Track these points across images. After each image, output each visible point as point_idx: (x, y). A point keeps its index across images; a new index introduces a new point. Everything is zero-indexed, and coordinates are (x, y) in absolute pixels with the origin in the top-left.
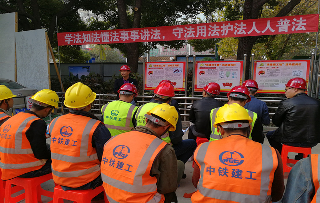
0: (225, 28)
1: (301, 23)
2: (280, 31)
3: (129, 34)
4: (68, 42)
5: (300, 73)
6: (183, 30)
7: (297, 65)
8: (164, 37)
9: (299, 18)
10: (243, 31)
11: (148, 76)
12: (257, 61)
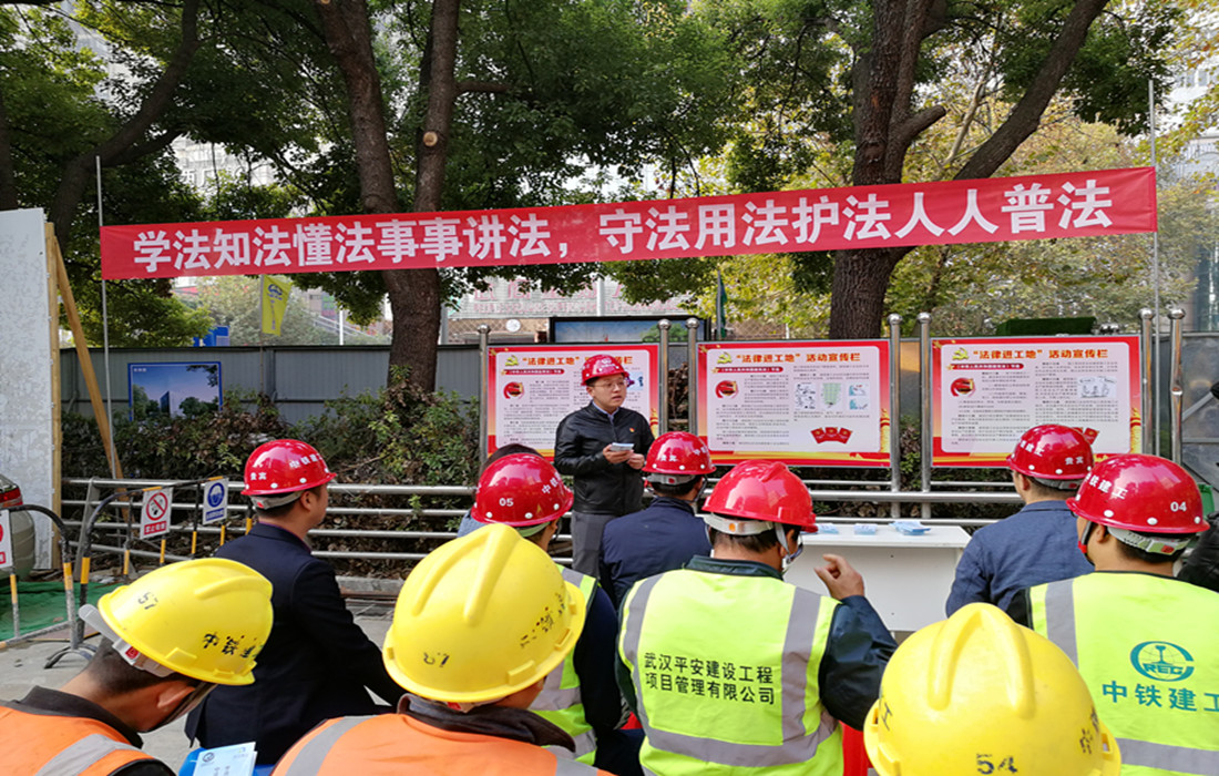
0: (808, 214)
1: (1091, 198)
2: (1015, 229)
3: (419, 235)
4: (148, 264)
5: (1105, 387)
6: (643, 221)
7: (1093, 356)
8: (563, 247)
9: (1085, 182)
10: (877, 226)
11: (502, 402)
12: (942, 343)
